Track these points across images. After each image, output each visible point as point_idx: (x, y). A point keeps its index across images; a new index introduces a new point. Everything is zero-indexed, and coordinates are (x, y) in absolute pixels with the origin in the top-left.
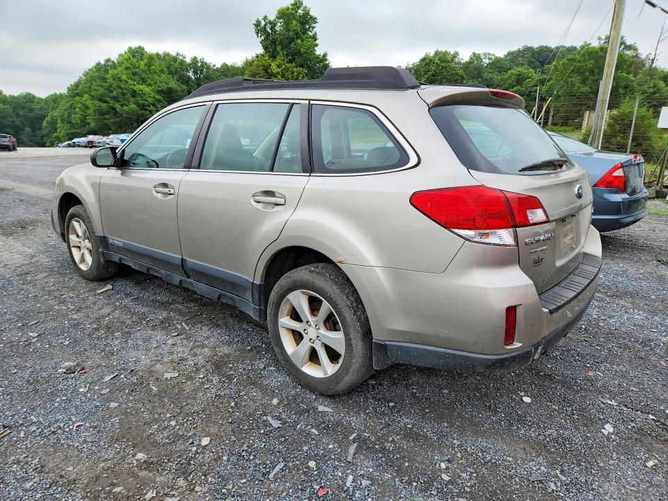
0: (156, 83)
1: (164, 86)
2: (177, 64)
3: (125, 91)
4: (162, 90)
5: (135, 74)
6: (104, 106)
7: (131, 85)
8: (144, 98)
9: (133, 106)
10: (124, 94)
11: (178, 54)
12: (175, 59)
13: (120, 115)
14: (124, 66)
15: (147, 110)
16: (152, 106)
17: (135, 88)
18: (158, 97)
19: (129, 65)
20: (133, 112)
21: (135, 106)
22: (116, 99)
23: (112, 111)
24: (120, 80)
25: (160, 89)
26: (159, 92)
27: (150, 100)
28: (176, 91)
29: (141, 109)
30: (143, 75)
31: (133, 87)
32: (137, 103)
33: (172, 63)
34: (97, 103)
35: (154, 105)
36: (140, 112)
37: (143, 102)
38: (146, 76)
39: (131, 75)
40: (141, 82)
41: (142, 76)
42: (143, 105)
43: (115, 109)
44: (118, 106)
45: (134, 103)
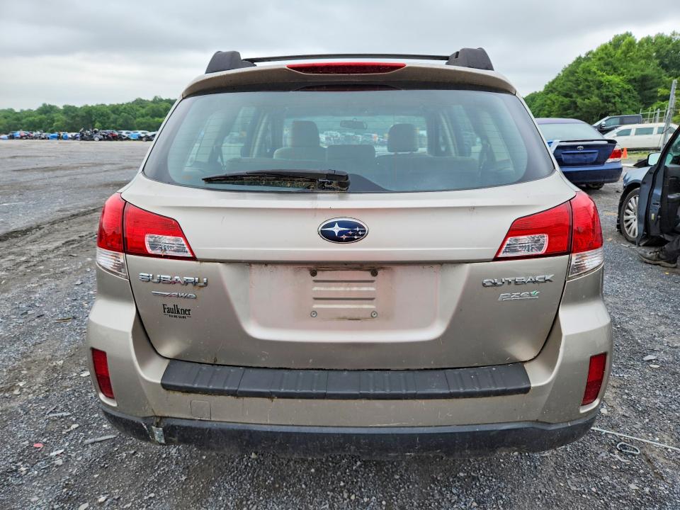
0: (629, 71)
1: (638, 74)
2: (670, 46)
3: (591, 84)
4: (635, 79)
5: (607, 64)
6: (566, 100)
7: (599, 76)
8: (611, 88)
9: (595, 99)
10: (589, 87)
11: (674, 34)
12: (669, 41)
13: (581, 109)
14: (598, 57)
15: (610, 102)
16: (617, 98)
17: (602, 79)
18: (626, 87)
19: (604, 56)
20: (593, 106)
21: (597, 99)
22: (580, 93)
23: (573, 106)
24: (589, 72)
25: (632, 77)
26: (630, 81)
27: (617, 91)
28: (653, 78)
29: (604, 102)
30: (617, 64)
31: (601, 77)
32: (600, 96)
33: (665, 45)
34: (561, 99)
35: (620, 96)
36: (602, 105)
37: (608, 93)
38: (619, 65)
39: (603, 66)
40: (612, 71)
41: (615, 66)
42: (608, 97)
43: (576, 103)
44: (579, 101)
45: (598, 96)
